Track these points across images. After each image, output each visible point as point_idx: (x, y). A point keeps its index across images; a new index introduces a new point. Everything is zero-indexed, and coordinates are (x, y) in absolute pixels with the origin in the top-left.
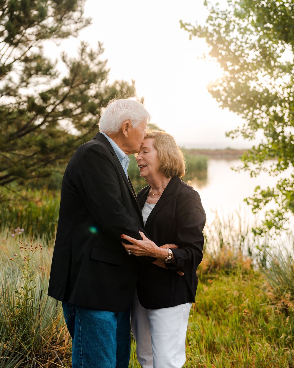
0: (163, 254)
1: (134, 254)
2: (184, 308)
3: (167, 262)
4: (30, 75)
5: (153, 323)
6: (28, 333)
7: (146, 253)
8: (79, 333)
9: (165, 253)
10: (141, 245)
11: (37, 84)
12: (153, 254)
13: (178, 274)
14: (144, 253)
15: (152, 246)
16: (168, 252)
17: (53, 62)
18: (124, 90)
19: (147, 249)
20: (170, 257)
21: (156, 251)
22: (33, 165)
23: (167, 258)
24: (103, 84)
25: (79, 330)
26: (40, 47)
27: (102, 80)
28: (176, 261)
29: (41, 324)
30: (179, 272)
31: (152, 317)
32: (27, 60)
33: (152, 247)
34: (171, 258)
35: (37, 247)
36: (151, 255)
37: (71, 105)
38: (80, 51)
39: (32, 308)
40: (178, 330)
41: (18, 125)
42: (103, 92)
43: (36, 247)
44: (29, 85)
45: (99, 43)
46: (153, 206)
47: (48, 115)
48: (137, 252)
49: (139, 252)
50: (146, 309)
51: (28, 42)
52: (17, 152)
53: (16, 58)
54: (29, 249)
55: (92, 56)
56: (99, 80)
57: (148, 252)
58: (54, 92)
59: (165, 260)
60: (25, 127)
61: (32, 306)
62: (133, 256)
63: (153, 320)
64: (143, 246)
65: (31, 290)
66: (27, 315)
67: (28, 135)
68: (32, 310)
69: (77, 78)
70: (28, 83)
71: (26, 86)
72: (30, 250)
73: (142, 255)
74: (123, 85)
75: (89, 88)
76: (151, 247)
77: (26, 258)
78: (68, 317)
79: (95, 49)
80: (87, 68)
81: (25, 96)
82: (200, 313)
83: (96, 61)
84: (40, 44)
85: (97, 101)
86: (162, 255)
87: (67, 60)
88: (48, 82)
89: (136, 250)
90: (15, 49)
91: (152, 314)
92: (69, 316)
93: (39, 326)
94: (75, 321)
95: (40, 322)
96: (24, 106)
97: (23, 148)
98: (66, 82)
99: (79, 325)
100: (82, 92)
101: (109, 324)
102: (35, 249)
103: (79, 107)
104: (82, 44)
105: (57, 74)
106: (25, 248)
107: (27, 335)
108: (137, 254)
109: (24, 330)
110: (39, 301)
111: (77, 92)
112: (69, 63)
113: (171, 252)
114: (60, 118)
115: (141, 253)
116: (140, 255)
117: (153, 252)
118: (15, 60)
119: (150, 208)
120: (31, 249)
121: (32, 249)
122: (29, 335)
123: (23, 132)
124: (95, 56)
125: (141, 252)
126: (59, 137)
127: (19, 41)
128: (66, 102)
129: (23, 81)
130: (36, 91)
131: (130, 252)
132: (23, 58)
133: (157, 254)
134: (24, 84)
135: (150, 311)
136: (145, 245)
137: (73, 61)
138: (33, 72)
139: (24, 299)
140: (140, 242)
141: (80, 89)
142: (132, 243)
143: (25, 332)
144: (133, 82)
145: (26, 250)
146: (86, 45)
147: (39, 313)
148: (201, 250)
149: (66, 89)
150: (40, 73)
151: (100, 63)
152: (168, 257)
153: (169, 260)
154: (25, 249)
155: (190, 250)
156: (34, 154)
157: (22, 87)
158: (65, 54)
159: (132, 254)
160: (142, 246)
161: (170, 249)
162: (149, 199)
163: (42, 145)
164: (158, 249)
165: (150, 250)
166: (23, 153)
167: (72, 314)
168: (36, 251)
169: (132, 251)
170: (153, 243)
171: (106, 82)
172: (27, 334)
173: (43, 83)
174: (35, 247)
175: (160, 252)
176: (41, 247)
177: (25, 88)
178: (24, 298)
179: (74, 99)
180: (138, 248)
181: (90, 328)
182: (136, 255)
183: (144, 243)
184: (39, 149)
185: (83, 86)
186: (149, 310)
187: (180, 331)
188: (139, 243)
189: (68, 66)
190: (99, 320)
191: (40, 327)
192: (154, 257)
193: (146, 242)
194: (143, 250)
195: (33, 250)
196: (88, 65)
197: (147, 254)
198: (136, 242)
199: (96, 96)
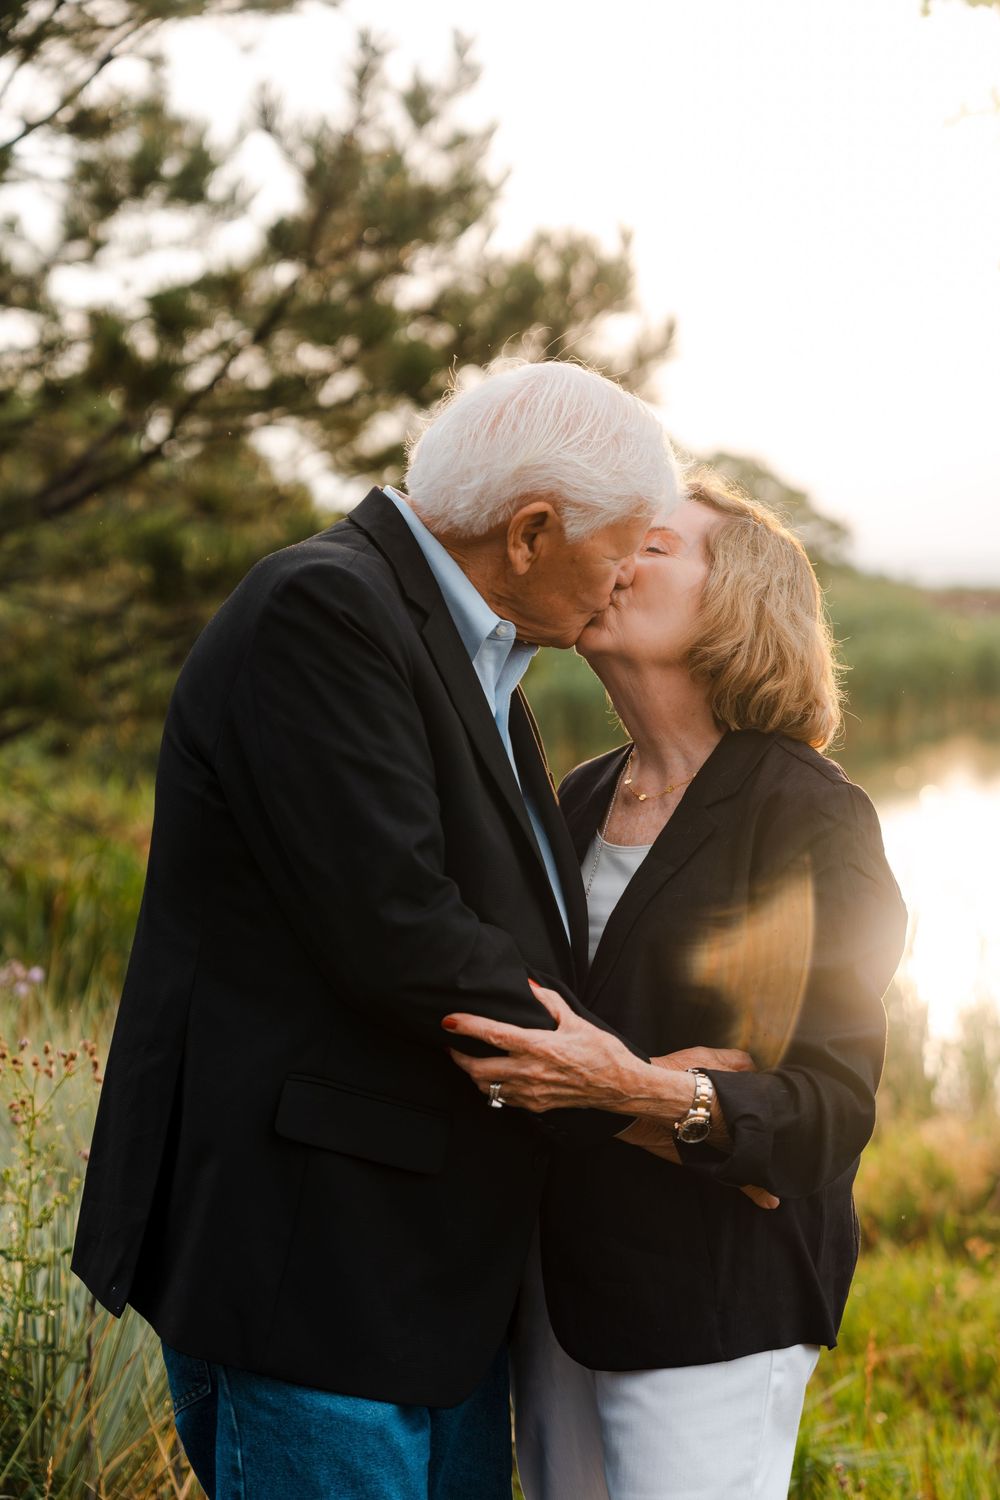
0: (666, 1097)
1: (522, 1100)
2: (780, 1370)
3: (686, 1134)
4: (107, 204)
5: (621, 1442)
6: (32, 1475)
7: (579, 1093)
8: (234, 1483)
9: (677, 1091)
10: (553, 1053)
11: (143, 247)
12: (615, 1095)
13: (751, 1201)
14: (570, 1092)
15: (607, 1055)
16: (692, 1086)
17: (218, 136)
18: (579, 279)
19: (581, 1074)
20: (701, 1111)
21: (628, 1078)
22: (115, 658)
23: (685, 1115)
24: (470, 245)
25: (235, 1469)
26: (156, 61)
27: (464, 225)
28: (732, 1130)
29: (95, 1433)
30: (749, 1190)
31: (615, 1414)
32: (87, 125)
33: (609, 1063)
34: (710, 1118)
35: (73, 1057)
36: (607, 1102)
37: (311, 357)
38: (351, 79)
39: (54, 1356)
40: (745, 1479)
41: (49, 456)
42: (473, 287)
43: (68, 1054)
44: (102, 254)
45: (457, 34)
46: (635, 858)
47: (187, 406)
48: (537, 1091)
49: (546, 1091)
50: (588, 1370)
51: (95, 36)
52: (45, 592)
53: (35, 117)
54: (35, 1064)
55: (419, 105)
56: (446, 226)
57: (589, 1084)
58: (225, 288)
59: (676, 1125)
60: (82, 465)
61: (53, 1345)
62: (515, 1112)
63: (622, 1427)
64: (564, 1060)
65: (44, 1265)
66: (27, 1388)
67: (93, 506)
68: (54, 1363)
69: (338, 217)
70: (97, 245)
71: (90, 259)
72: (38, 1070)
73: (562, 1104)
74: (572, 253)
75: (399, 269)
76: (601, 1062)
77: (20, 1107)
78: (186, 1401)
79: (437, 71)
80: (394, 162)
81: (78, 310)
82: (924, 1404)
83: (440, 130)
84: (150, 46)
85: (441, 335)
86: (661, 1100)
87: (285, 120)
88: (196, 240)
89: (528, 1080)
90: (28, 72)
91: (614, 1399)
92: (191, 1397)
93: (85, 1444)
94: (219, 1421)
95: (90, 1422)
96: (73, 362)
97: (71, 568)
98: (282, 240)
99: (234, 1442)
100: (364, 287)
101: (382, 1439)
102: (66, 1064)
103: (347, 363)
104: (365, 42)
105: (241, 195)
106: (14, 1057)
107: (26, 1484)
108: (532, 1099)
109: (13, 1460)
110: (84, 1320)
111: (340, 291)
112: (291, 141)
113: (705, 1087)
114: (255, 419)
115: (554, 1097)
116: (553, 1104)
117: (614, 1085)
118: (29, 128)
119: (619, 866)
120: (43, 1066)
121: (51, 1063)
122: (36, 1481)
123: (74, 489)
124: (433, 103)
125: (553, 1090)
126: (248, 517)
127: (46, 31)
128: (281, 339)
129: (74, 231)
130: (127, 284)
131: (500, 1095)
132: (67, 115)
133: (632, 1096)
134: (79, 248)
135: (604, 1377)
136: (569, 1054)
137: (312, 128)
138: (122, 187)
139: (11, 1309)
140: (543, 1041)
141: (352, 275)
142: (504, 1046)
143: (14, 1468)
144: (626, 239)
145: (18, 1072)
146: (379, 47)
147: (86, 1379)
148: (869, 1084)
149: (285, 273)
150: (156, 193)
151: (459, 141)
152: (692, 1111)
153: (697, 1129)
154: (15, 1062)
155: (809, 1080)
156: (128, 602)
157: (68, 263)
158: (273, 92)
159: (512, 1104)
160: (559, 1057)
161: (702, 1071)
162: (616, 819)
163: (161, 555)
164: (637, 1070)
165: (599, 1077)
166: (74, 595)
167: (205, 1387)
168: (68, 1075)
169: (507, 1090)
170: (612, 1042)
171: (488, 236)
172: (29, 1479)
173: (177, 244)
174: (64, 1056)
175: (650, 1084)
176: (92, 1054)
177: (84, 266)
178: (13, 1301)
179: (321, 324)
180: (536, 1069)
181: (287, 1458)
182: (533, 1106)
183: (568, 1042)
184: (144, 574)
185: (367, 261)
186: (605, 1374)
187: (758, 1482)
188: (539, 1045)
189: (289, 154)
190: (331, 1419)
191: (94, 1444)
192: (623, 1109)
193: (576, 1036)
194: (563, 1078)
195: (54, 1069)
196: (399, 149)
197: (585, 1097)
198: (522, 1041)
199: (434, 312)
